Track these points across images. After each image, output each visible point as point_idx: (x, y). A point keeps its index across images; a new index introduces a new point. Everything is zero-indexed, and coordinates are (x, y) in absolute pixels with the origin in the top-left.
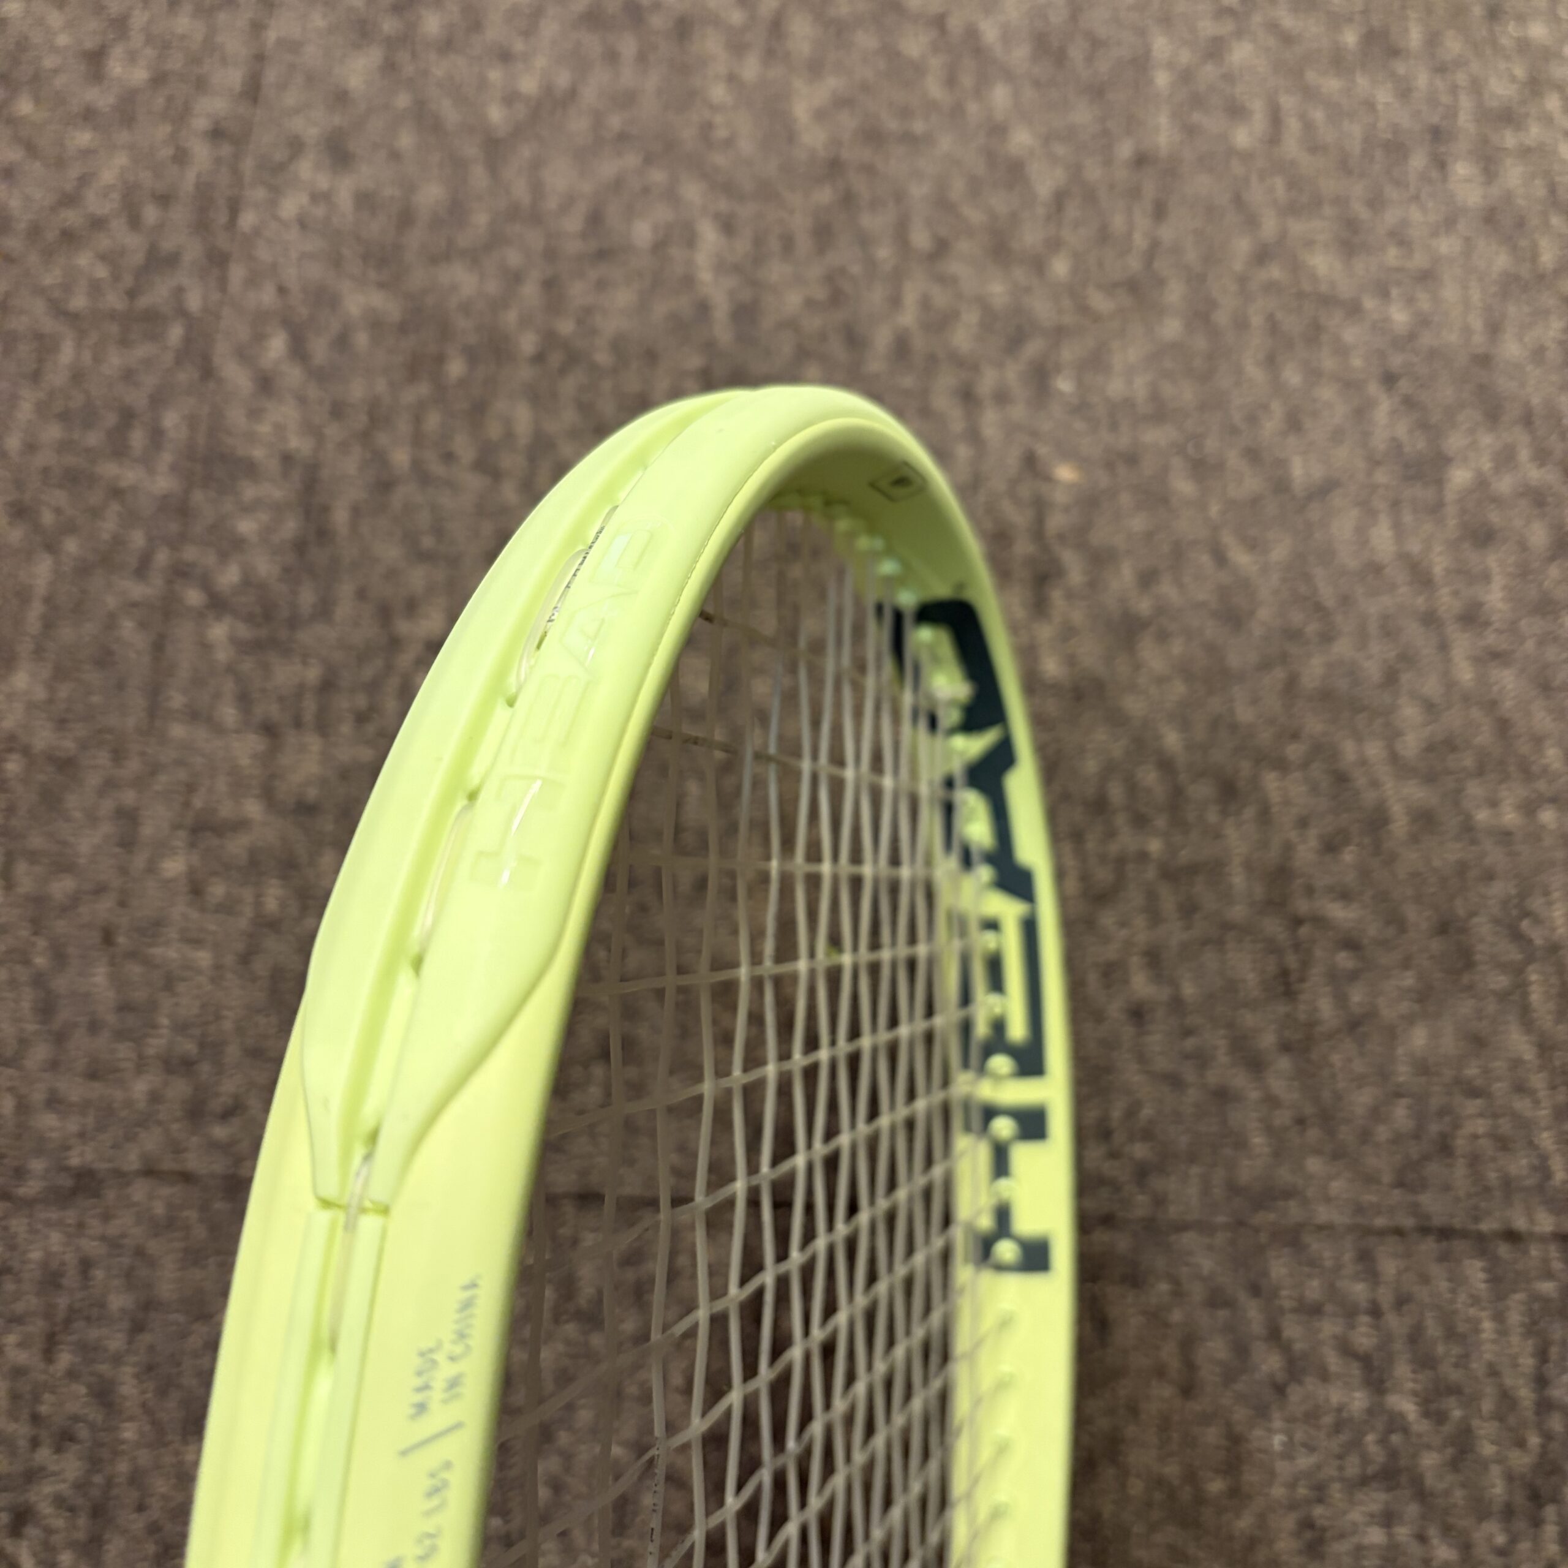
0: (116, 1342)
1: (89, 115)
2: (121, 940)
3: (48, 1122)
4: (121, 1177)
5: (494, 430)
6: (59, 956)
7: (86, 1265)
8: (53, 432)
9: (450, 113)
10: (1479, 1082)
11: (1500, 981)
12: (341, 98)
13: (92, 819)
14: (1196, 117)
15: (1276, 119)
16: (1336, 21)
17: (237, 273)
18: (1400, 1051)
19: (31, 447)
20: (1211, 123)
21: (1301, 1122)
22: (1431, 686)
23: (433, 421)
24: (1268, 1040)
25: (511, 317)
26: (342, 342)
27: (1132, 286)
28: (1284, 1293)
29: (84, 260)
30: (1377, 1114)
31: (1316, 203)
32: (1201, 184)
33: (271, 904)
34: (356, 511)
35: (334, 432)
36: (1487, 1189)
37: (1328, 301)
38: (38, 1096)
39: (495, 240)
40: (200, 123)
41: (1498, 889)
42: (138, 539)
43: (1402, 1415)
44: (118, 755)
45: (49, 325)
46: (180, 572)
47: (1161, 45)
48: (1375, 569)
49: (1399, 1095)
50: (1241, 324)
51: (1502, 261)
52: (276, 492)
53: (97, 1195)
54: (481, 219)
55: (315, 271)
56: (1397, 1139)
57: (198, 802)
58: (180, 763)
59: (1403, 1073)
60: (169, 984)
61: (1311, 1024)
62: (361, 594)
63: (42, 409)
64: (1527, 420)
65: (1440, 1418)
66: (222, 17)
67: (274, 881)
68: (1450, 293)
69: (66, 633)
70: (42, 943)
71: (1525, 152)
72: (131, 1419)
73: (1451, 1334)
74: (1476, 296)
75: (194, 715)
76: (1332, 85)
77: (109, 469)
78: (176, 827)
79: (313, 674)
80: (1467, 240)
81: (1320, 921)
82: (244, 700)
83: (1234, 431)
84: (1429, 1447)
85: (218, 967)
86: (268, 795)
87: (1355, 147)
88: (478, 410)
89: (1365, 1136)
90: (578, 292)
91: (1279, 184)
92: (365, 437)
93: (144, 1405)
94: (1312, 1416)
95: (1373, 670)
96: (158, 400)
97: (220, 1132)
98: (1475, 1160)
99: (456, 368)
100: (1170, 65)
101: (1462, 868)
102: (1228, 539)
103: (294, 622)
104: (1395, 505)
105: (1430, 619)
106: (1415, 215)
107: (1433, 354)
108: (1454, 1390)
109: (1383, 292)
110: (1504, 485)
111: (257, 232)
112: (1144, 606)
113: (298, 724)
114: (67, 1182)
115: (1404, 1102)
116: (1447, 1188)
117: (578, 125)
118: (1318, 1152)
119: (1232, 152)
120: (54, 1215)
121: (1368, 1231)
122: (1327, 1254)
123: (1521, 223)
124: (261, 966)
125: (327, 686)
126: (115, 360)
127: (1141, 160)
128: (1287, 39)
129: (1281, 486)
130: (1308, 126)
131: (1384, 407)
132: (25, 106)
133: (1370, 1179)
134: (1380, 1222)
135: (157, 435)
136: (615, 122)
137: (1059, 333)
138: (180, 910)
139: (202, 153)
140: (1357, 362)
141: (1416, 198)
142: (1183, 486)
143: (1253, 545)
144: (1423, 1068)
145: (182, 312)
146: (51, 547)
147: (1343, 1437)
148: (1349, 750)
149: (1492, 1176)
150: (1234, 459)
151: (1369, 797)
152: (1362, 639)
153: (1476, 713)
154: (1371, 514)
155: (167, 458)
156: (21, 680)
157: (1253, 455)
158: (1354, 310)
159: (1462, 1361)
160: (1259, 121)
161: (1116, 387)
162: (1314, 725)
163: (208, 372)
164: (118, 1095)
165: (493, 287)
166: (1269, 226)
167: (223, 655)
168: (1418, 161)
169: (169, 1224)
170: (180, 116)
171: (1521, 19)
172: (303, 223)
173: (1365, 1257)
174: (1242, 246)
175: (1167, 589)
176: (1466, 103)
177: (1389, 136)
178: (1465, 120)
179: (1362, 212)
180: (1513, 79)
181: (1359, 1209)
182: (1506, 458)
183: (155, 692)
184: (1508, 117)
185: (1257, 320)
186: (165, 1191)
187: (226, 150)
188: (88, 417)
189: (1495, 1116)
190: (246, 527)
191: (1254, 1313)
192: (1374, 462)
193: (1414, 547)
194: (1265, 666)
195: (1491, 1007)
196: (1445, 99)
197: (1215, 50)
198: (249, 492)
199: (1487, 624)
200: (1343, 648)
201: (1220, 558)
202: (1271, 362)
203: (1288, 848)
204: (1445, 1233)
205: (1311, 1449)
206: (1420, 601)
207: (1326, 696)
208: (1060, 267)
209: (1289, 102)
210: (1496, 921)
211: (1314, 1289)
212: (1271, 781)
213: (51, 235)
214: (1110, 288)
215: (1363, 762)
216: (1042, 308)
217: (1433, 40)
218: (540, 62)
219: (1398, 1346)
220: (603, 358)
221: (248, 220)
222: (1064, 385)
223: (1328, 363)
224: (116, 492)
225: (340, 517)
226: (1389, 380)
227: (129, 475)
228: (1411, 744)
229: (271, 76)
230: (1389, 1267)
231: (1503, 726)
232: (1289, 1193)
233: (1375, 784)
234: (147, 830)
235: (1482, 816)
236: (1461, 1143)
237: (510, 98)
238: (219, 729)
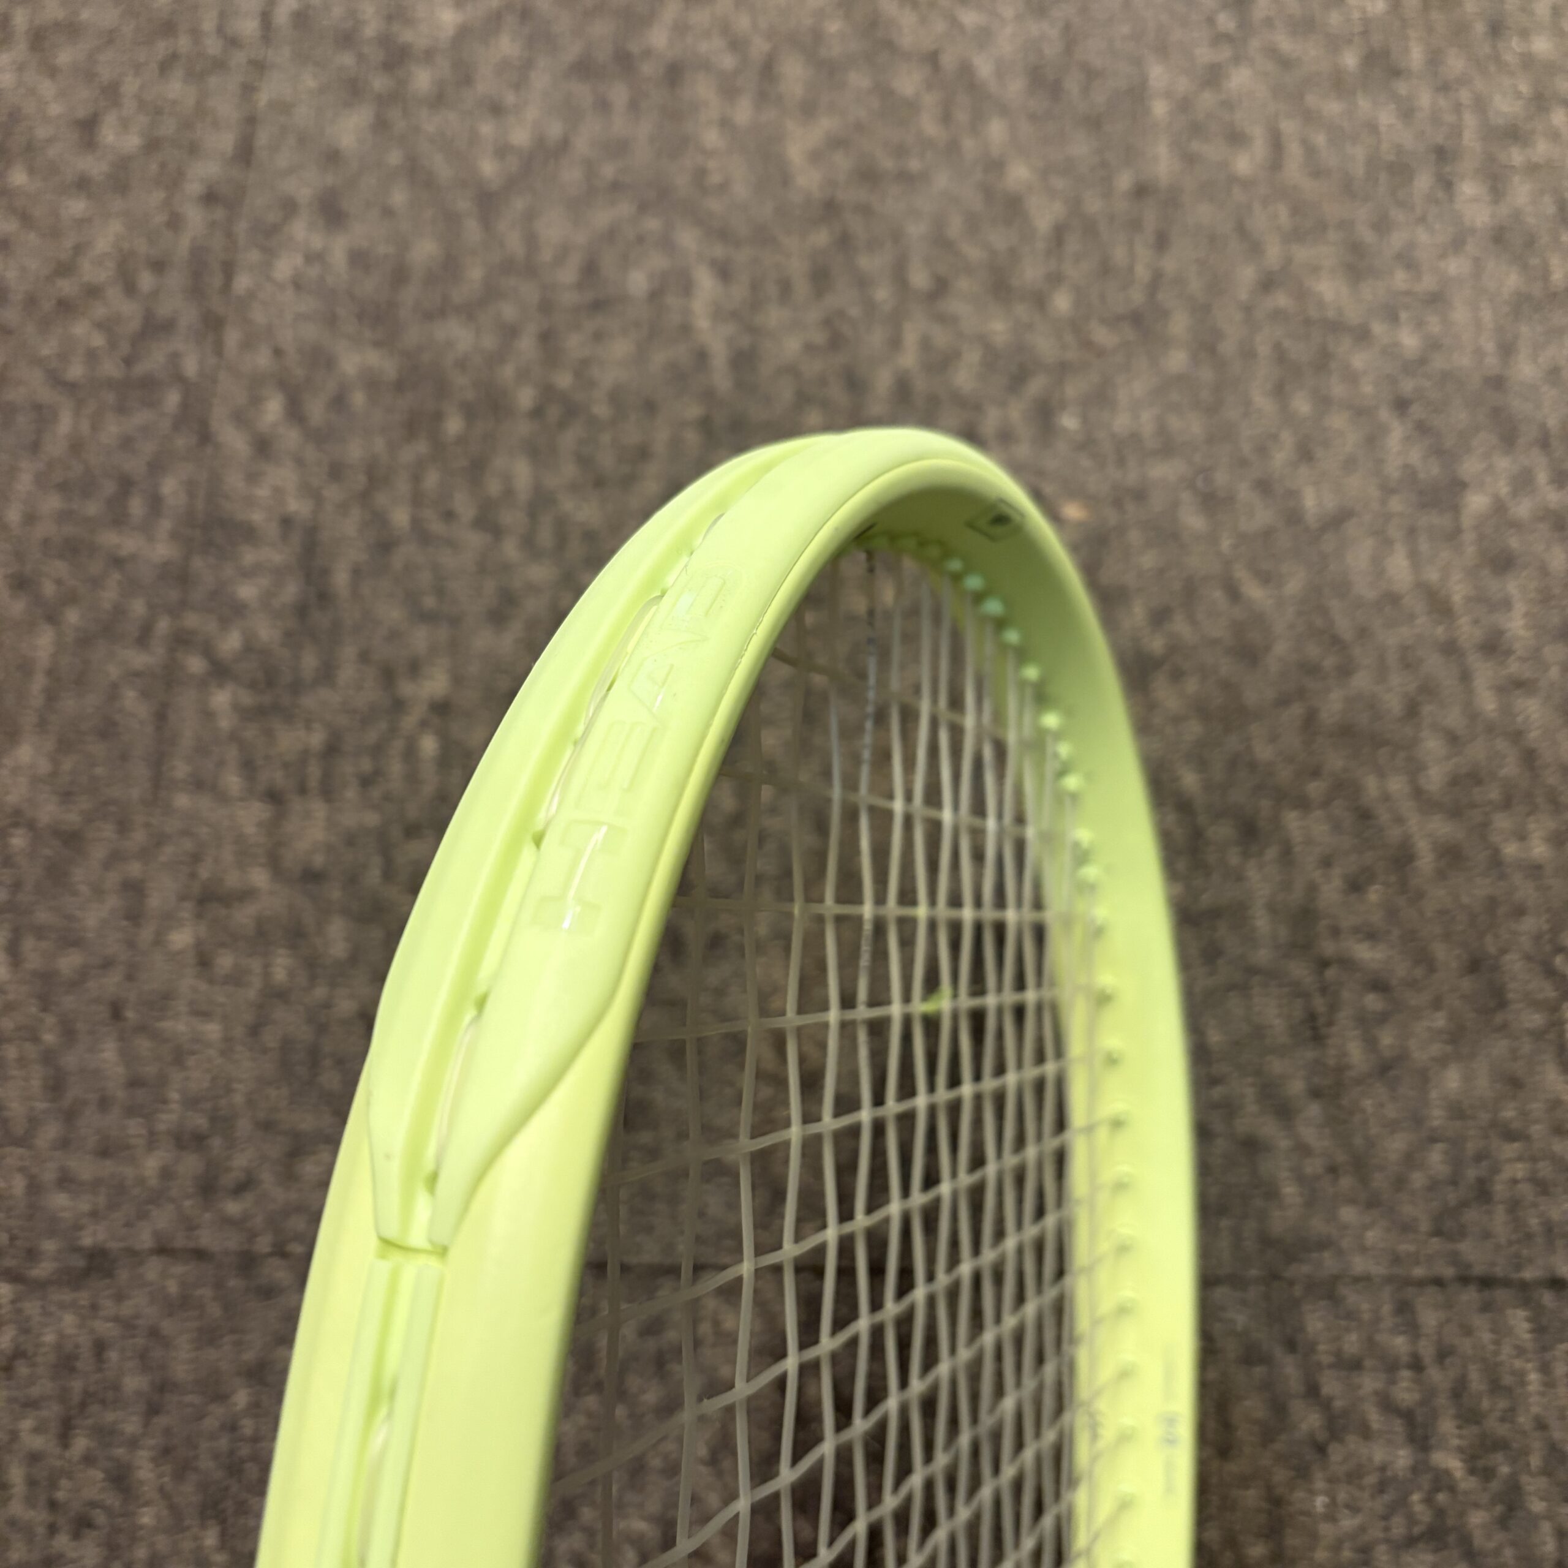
0: (131, 1426)
1: (83, 184)
2: (130, 1014)
3: (60, 1201)
4: (135, 1255)
5: (494, 487)
6: (69, 1033)
7: (100, 1347)
8: (52, 503)
9: (442, 168)
10: (1516, 1125)
11: (1536, 1019)
12: (332, 157)
13: (98, 892)
14: (1195, 146)
15: (1276, 144)
16: (1335, 43)
17: (232, 337)
18: (1434, 1094)
19: (30, 519)
20: (1212, 150)
21: (1333, 1170)
22: (1454, 718)
23: (432, 480)
24: (1297, 1087)
25: (508, 372)
26: (339, 402)
27: (1136, 319)
28: (1321, 1347)
29: (80, 329)
30: (1410, 1160)
31: (1322, 227)
32: (1203, 213)
33: (280, 975)
34: (357, 572)
35: (333, 493)
36: (1529, 1237)
37: (1336, 327)
38: (49, 1175)
39: (491, 293)
40: (194, 188)
41: (1529, 924)
42: (138, 607)
43: (1447, 1472)
44: (123, 827)
45: (45, 394)
46: (182, 640)
47: (1157, 74)
48: (1393, 599)
49: (1433, 1140)
50: (1248, 353)
51: (1512, 280)
52: (276, 556)
53: (109, 1274)
54: (475, 274)
55: (311, 332)
56: (1433, 1186)
57: (205, 872)
58: (186, 833)
59: (1437, 1116)
60: (179, 1057)
61: (1341, 1069)
62: (364, 657)
63: (41, 480)
64: (1544, 442)
65: (1487, 1474)
66: (213, 81)
67: (281, 951)
68: (1460, 314)
69: (69, 704)
70: (50, 1020)
71: (1532, 169)
72: (147, 1504)
73: (1496, 1387)
74: (1487, 315)
75: (199, 784)
76: (1333, 108)
77: (109, 538)
78: (183, 898)
79: (317, 739)
80: (1477, 261)
81: (1347, 963)
82: (248, 767)
83: (1243, 463)
84: (1476, 1506)
85: (228, 1040)
86: (274, 863)
87: (1359, 170)
88: (477, 468)
89: (1400, 1183)
90: (575, 344)
91: (1283, 212)
92: (364, 496)
93: (161, 1490)
94: (1354, 1476)
95: (1393, 703)
96: (157, 467)
97: (233, 1207)
98: (1514, 1206)
99: (454, 425)
100: (1168, 94)
101: (1492, 903)
102: (1241, 573)
103: (297, 687)
104: (1412, 532)
105: (1450, 649)
106: (1422, 236)
107: (1446, 377)
108: (1500, 1445)
109: (1392, 316)
110: (1523, 509)
111: (251, 294)
112: (1156, 644)
113: (303, 790)
114: (80, 1263)
115: (1440, 1146)
116: (1487, 1235)
117: (571, 175)
118: (1352, 1201)
119: (1233, 179)
120: (67, 1296)
121: (1408, 1282)
122: (1365, 1306)
123: (1530, 242)
124: (270, 1038)
125: (332, 750)
126: (113, 429)
127: (1141, 191)
128: (1285, 63)
129: (1294, 517)
130: (1310, 150)
131: (1397, 433)
132: (18, 177)
133: (1407, 1228)
134: (1418, 1272)
135: (155, 503)
136: (608, 171)
137: (1063, 369)
138: (188, 983)
139: (195, 217)
140: (1367, 388)
141: (1422, 220)
142: (1193, 520)
143: (1266, 578)
144: (1457, 1111)
145: (179, 378)
146: (53, 618)
147: (1387, 1498)
148: (1371, 785)
149: (1534, 1223)
150: (1245, 492)
151: (1394, 834)
152: (1382, 672)
153: (1501, 745)
154: (1386, 543)
155: (166, 525)
156: (25, 753)
157: (1264, 486)
158: (1362, 335)
159: (1508, 1416)
160: (1260, 147)
161: (1121, 422)
162: (1335, 761)
163: (205, 437)
164: (129, 1172)
165: (489, 342)
166: (1273, 253)
167: (225, 723)
168: (1423, 182)
169: (183, 1303)
170: (172, 180)
171: (1525, 34)
172: (297, 284)
173: (1404, 1308)
174: (1247, 275)
175: (1180, 626)
176: (1470, 120)
177: (1392, 158)
178: (1470, 138)
179: (1368, 236)
180: (1518, 95)
181: (1396, 1259)
182: (1523, 482)
183: (158, 761)
184: (1514, 134)
185: (1264, 350)
186: (179, 1269)
187: (219, 213)
188: (87, 487)
189: (1534, 1159)
190: (247, 592)
191: (1290, 1369)
192: (1388, 490)
193: (1433, 575)
194: (1283, 701)
195: (1527, 1046)
196: (1450, 118)
197: (1213, 76)
198: (249, 556)
199: (1509, 652)
200: (1361, 681)
201: (1234, 593)
202: (1280, 391)
203: (1312, 889)
204: (1486, 1282)
205: (1353, 1508)
206: (1440, 630)
207: (1345, 732)
208: (1062, 302)
209: (1289, 127)
210: (1528, 958)
211: (1352, 1343)
212: (1292, 820)
213: (47, 306)
214: (1114, 322)
215: (1386, 797)
216: (1045, 346)
217: (1434, 59)
218: (532, 113)
219: (1442, 1400)
220: (602, 410)
221: (243, 282)
222: (1069, 422)
223: (1338, 389)
224: (117, 562)
225: (341, 578)
226: (1401, 405)
227: (129, 543)
228: (1435, 778)
229: (263, 138)
230: (1429, 1318)
231: (1529, 757)
232: (1324, 1244)
233: (1399, 820)
234: (155, 902)
235: (1510, 850)
236: (1499, 1188)
237: (502, 151)
238: (222, 797)
